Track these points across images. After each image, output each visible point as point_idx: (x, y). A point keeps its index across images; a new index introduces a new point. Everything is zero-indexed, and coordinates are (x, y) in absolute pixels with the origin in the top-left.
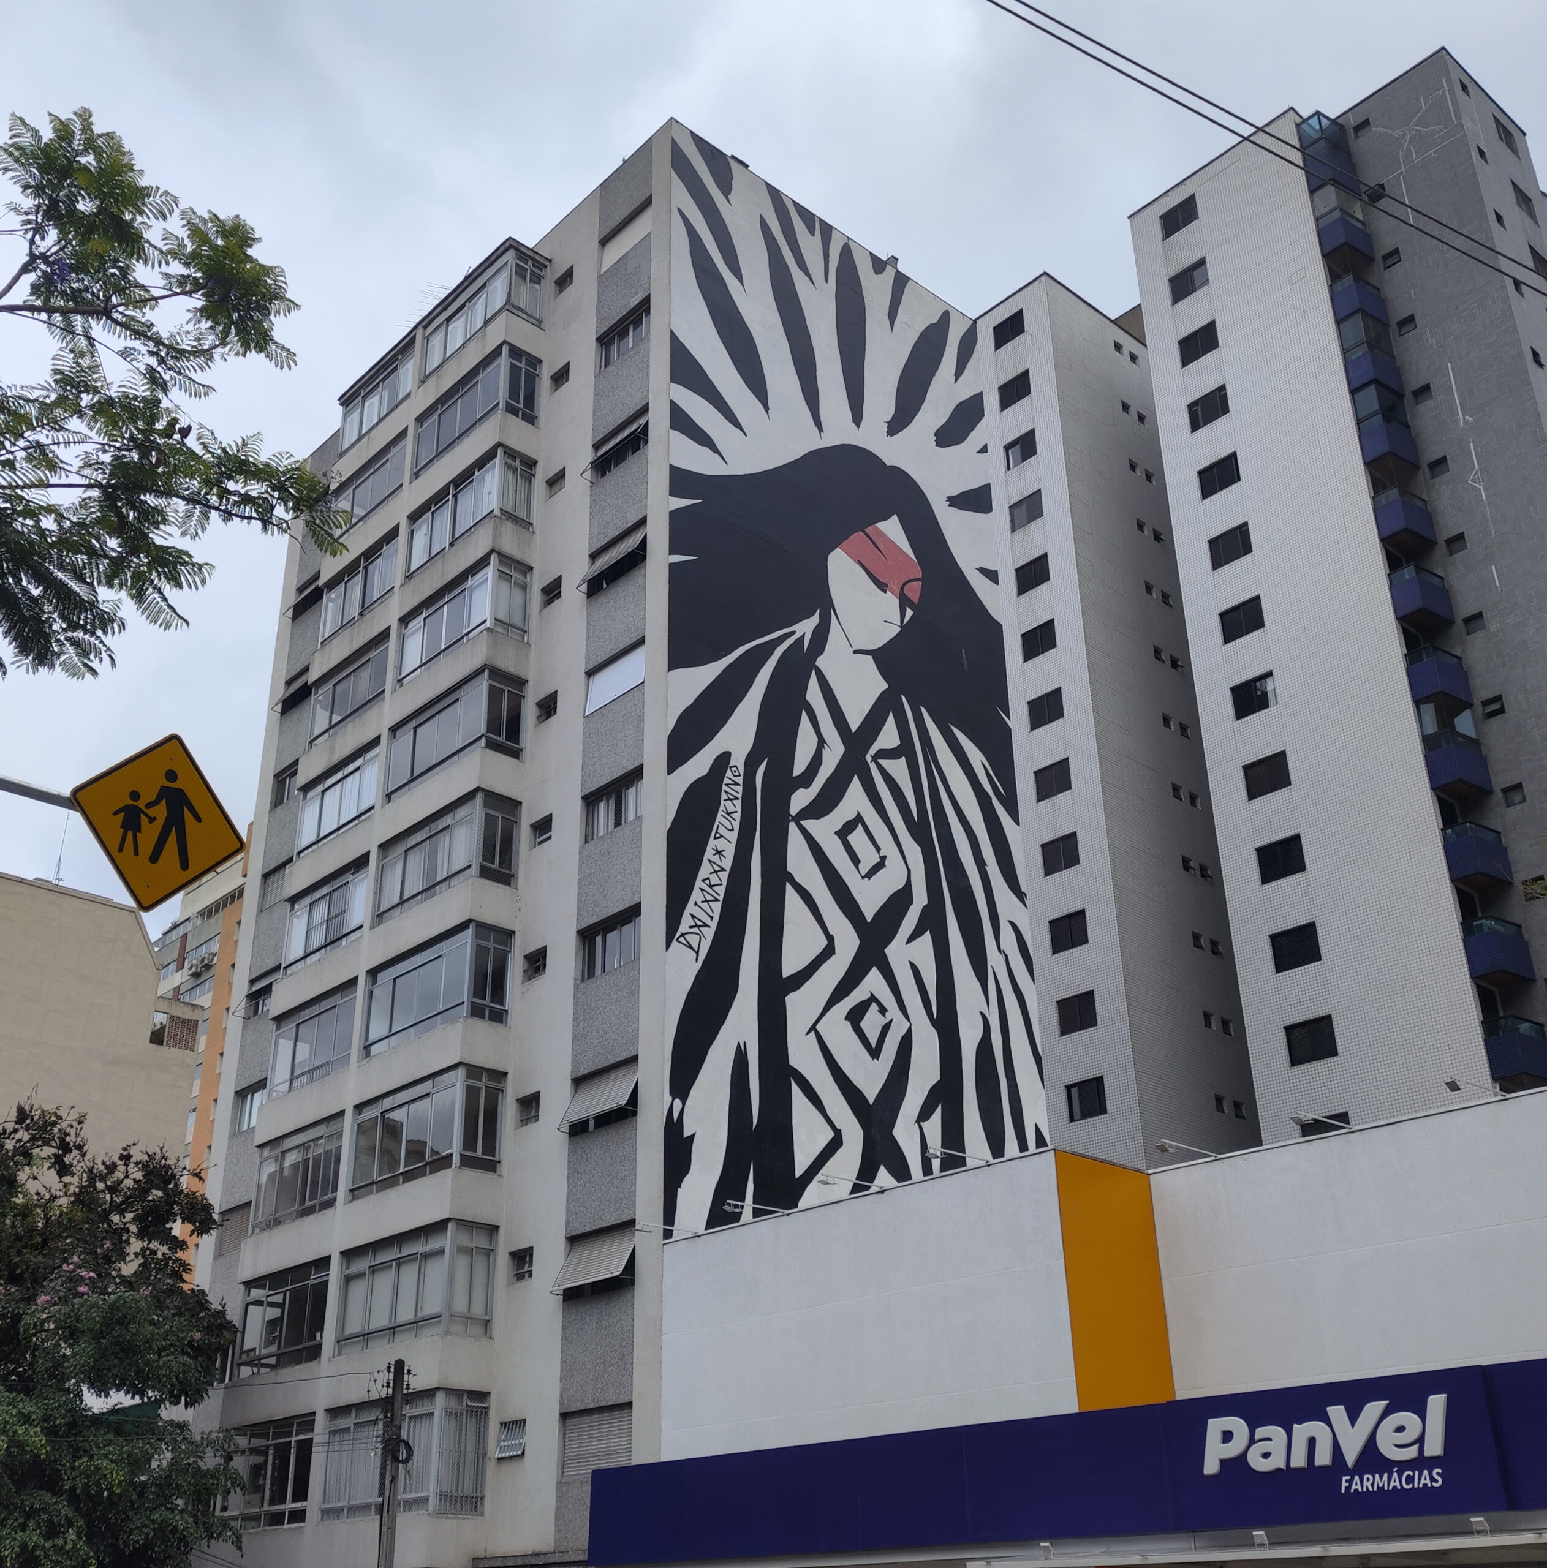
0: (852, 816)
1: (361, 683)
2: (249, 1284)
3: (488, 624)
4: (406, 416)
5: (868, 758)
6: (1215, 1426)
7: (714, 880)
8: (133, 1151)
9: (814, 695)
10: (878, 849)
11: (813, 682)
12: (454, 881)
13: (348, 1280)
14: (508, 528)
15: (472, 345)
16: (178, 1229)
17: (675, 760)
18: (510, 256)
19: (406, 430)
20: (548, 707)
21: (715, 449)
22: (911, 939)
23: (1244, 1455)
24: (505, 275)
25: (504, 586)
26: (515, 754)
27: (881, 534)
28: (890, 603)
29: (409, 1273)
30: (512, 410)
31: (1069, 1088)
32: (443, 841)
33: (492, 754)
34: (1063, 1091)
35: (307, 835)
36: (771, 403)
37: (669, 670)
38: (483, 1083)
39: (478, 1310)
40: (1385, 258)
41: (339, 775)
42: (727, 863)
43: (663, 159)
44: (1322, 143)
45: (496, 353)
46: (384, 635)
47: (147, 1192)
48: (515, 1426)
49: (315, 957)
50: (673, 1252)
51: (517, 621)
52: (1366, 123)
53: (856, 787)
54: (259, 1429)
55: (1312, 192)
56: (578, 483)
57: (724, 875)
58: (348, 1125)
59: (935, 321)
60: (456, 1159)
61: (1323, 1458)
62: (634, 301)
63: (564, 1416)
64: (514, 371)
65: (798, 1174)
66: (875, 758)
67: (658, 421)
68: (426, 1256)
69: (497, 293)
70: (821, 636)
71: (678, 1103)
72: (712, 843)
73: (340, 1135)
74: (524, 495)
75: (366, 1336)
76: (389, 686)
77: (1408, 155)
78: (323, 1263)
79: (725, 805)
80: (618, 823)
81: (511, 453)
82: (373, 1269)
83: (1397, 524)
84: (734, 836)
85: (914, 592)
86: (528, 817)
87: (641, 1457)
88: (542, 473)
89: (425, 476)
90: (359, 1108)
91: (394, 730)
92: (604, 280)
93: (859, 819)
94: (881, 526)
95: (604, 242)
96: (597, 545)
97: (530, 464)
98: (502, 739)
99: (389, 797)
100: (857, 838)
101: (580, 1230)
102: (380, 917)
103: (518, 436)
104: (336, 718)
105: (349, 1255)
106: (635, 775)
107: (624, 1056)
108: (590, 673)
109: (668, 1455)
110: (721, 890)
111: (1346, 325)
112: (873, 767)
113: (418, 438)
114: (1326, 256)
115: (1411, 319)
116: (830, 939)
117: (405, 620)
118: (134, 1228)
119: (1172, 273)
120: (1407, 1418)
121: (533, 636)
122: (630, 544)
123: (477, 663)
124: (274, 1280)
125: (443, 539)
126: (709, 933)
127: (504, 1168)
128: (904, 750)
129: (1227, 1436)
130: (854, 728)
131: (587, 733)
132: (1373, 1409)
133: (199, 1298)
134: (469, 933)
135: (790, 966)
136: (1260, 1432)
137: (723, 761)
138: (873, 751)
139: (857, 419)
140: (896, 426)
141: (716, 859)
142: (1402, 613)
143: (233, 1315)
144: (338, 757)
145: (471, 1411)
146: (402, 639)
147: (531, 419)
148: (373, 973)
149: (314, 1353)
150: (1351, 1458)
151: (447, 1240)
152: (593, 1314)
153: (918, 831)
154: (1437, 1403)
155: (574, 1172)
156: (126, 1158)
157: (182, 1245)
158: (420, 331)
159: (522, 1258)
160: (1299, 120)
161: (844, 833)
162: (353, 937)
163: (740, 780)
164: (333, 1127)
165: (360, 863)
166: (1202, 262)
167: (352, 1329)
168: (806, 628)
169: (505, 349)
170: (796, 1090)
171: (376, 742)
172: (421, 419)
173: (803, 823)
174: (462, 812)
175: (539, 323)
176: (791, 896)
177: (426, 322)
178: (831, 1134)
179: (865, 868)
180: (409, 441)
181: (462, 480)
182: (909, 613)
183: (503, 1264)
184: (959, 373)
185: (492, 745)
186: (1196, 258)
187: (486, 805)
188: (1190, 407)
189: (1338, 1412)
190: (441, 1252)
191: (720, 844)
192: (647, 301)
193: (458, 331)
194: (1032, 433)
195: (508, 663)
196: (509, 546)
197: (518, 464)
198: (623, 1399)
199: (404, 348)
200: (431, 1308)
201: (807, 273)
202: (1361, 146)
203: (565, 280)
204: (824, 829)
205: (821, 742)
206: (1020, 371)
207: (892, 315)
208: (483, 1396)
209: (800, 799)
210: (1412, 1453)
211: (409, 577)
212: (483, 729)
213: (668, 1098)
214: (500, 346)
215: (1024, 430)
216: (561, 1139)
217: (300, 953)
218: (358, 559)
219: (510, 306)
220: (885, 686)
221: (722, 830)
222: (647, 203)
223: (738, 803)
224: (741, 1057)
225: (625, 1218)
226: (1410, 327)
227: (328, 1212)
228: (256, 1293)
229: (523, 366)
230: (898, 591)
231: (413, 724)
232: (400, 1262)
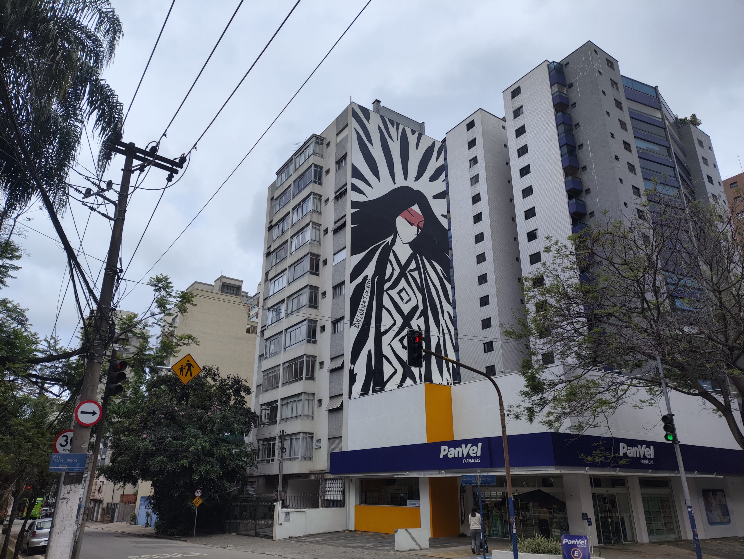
0: (402, 288)
1: (282, 253)
2: (262, 405)
3: (309, 241)
4: (291, 181)
5: (407, 272)
6: (443, 448)
7: (363, 309)
8: (230, 376)
9: (392, 257)
10: (409, 296)
11: (391, 254)
12: (303, 308)
13: (282, 405)
14: (315, 215)
15: (306, 163)
16: (243, 394)
17: (352, 279)
18: (314, 139)
19: (291, 185)
20: (325, 262)
21: (364, 194)
22: (418, 319)
23: (447, 454)
24: (313, 144)
25: (314, 230)
26: (317, 275)
27: (412, 210)
28: (415, 228)
29: (295, 404)
30: (315, 182)
31: (484, 344)
32: (301, 297)
33: (311, 275)
34: (483, 345)
35: (271, 293)
36: (380, 179)
37: (351, 255)
38: (310, 359)
39: (310, 413)
40: (572, 105)
41: (278, 277)
42: (366, 304)
43: (350, 113)
44: (554, 71)
45: (311, 166)
46: (287, 241)
47: (234, 385)
48: (319, 441)
49: (274, 325)
50: (351, 402)
51: (318, 239)
52: (568, 63)
53: (403, 281)
54: (264, 440)
55: (551, 86)
56: (331, 203)
57: (366, 308)
58: (281, 367)
59: (430, 145)
60: (304, 378)
61: (460, 456)
62: (344, 153)
63: (329, 439)
64: (316, 171)
65: (385, 380)
66: (409, 272)
67: (349, 187)
68: (298, 401)
69: (311, 150)
70: (394, 242)
71: (353, 366)
72: (362, 300)
73: (279, 370)
74: (319, 204)
75: (286, 419)
76: (288, 255)
77: (579, 74)
78: (277, 401)
79: (366, 289)
80: (340, 295)
81: (315, 194)
82: (288, 403)
83: (571, 187)
84: (368, 297)
85: (421, 225)
86: (321, 291)
87: (344, 450)
88: (324, 199)
89: (296, 198)
90: (284, 364)
91: (290, 267)
92: (337, 146)
93: (404, 289)
94: (412, 207)
95: (337, 135)
96: (336, 220)
97: (321, 196)
98: (314, 271)
99: (289, 284)
100: (403, 294)
101: (332, 395)
102: (287, 315)
103: (317, 189)
104: (278, 261)
105: (282, 399)
106: (343, 283)
107: (341, 354)
108: (334, 254)
109: (350, 449)
110: (365, 312)
111: (559, 127)
112: (408, 275)
113: (294, 187)
114: (555, 106)
115: (578, 124)
116: (395, 321)
117: (292, 237)
118: (232, 394)
119: (514, 110)
120: (475, 448)
121: (322, 243)
122: (342, 222)
123: (307, 252)
124: (267, 404)
125: (300, 217)
126: (361, 323)
127: (316, 379)
128: (418, 268)
129: (445, 450)
130: (403, 264)
131: (333, 271)
132: (470, 445)
133: (248, 410)
134: (305, 322)
135: (383, 328)
136: (450, 449)
137: (366, 278)
138: (408, 270)
139: (406, 178)
140: (417, 179)
141: (363, 304)
142: (572, 212)
143: (258, 413)
144: (277, 273)
145: (309, 437)
146: (291, 242)
147: (320, 184)
148: (286, 330)
149: (275, 423)
150: (465, 455)
151: (302, 397)
152: (335, 415)
153: (421, 290)
154: (480, 445)
155: (331, 381)
156: (229, 377)
157: (244, 397)
158: (294, 157)
159: (320, 401)
160: (548, 63)
161: (399, 293)
162: (282, 320)
163: (370, 282)
164: (278, 368)
165: (283, 301)
166: (522, 107)
167: (284, 417)
168: (389, 239)
169: (313, 165)
170: (384, 360)
171: (285, 270)
172: (294, 182)
173: (388, 292)
174: (305, 290)
175: (322, 157)
176: (384, 311)
177: (295, 154)
178: (394, 370)
179: (405, 302)
180: (292, 187)
181: (304, 201)
182: (420, 231)
183: (316, 402)
184: (437, 159)
185: (311, 273)
186: (520, 105)
187: (310, 289)
188: (518, 150)
189: (463, 446)
190: (301, 400)
191: (365, 300)
192: (346, 153)
193: (303, 158)
194: (476, 156)
195: (315, 251)
196: (315, 220)
197: (317, 197)
198: (340, 436)
199: (290, 161)
200: (299, 413)
201: (392, 139)
202: (565, 70)
203: (328, 144)
204: (394, 293)
205: (393, 269)
206: (473, 138)
207: (417, 146)
208: (312, 434)
209: (387, 285)
210: (475, 455)
211: (293, 226)
212: (309, 269)
213: (350, 365)
214: (312, 165)
215: (474, 156)
216: (328, 373)
217: (270, 323)
218: (281, 219)
219: (314, 153)
220: (412, 252)
221: (365, 296)
222: (347, 125)
223: (370, 289)
224: (370, 353)
225: (341, 393)
226: (578, 126)
227: (278, 389)
228: (264, 407)
229: (318, 169)
230: (417, 225)
231: (294, 266)
232: (293, 402)
